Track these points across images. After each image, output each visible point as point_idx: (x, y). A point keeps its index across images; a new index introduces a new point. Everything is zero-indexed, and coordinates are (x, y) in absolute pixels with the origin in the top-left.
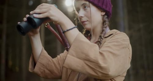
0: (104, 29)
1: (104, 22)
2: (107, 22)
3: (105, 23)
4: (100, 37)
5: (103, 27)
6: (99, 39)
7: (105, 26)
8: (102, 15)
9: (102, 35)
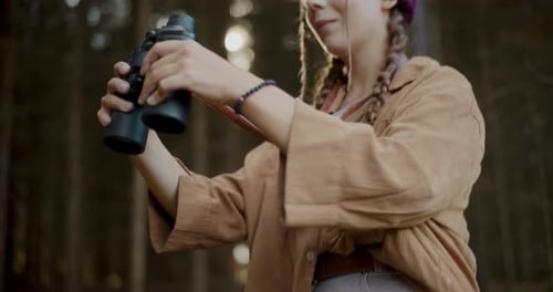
0: (394, 56)
1: (392, 35)
2: (402, 36)
3: (395, 39)
4: (380, 79)
5: (388, 52)
6: (375, 86)
7: (397, 47)
8: (383, 10)
9: (387, 75)
